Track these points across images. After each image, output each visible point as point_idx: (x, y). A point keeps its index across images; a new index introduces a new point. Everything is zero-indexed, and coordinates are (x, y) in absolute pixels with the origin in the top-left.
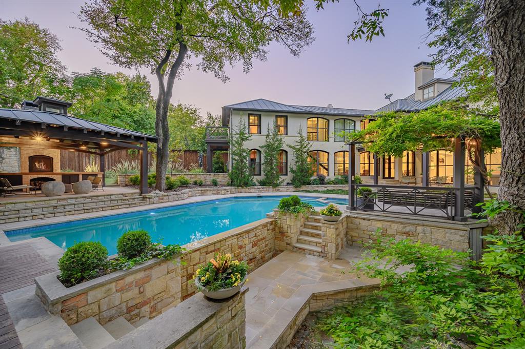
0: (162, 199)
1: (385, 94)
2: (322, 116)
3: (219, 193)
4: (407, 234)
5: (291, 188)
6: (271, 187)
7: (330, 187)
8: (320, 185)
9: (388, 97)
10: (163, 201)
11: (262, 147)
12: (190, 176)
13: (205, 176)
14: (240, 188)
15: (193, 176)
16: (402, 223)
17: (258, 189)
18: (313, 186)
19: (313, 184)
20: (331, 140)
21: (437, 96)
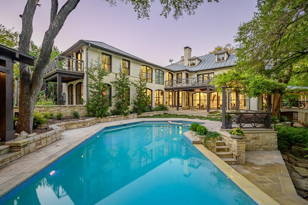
0: (40, 144)
1: (170, 59)
2: (149, 66)
3: (85, 125)
4: (255, 138)
5: (135, 115)
6: (123, 115)
7: (155, 113)
8: (151, 112)
9: (171, 61)
10: (40, 146)
11: (112, 83)
12: (40, 109)
13: (59, 108)
14: (100, 118)
15: (43, 109)
16: (253, 133)
17: (114, 118)
18: (147, 113)
19: (147, 112)
20: (154, 82)
21: (197, 65)
